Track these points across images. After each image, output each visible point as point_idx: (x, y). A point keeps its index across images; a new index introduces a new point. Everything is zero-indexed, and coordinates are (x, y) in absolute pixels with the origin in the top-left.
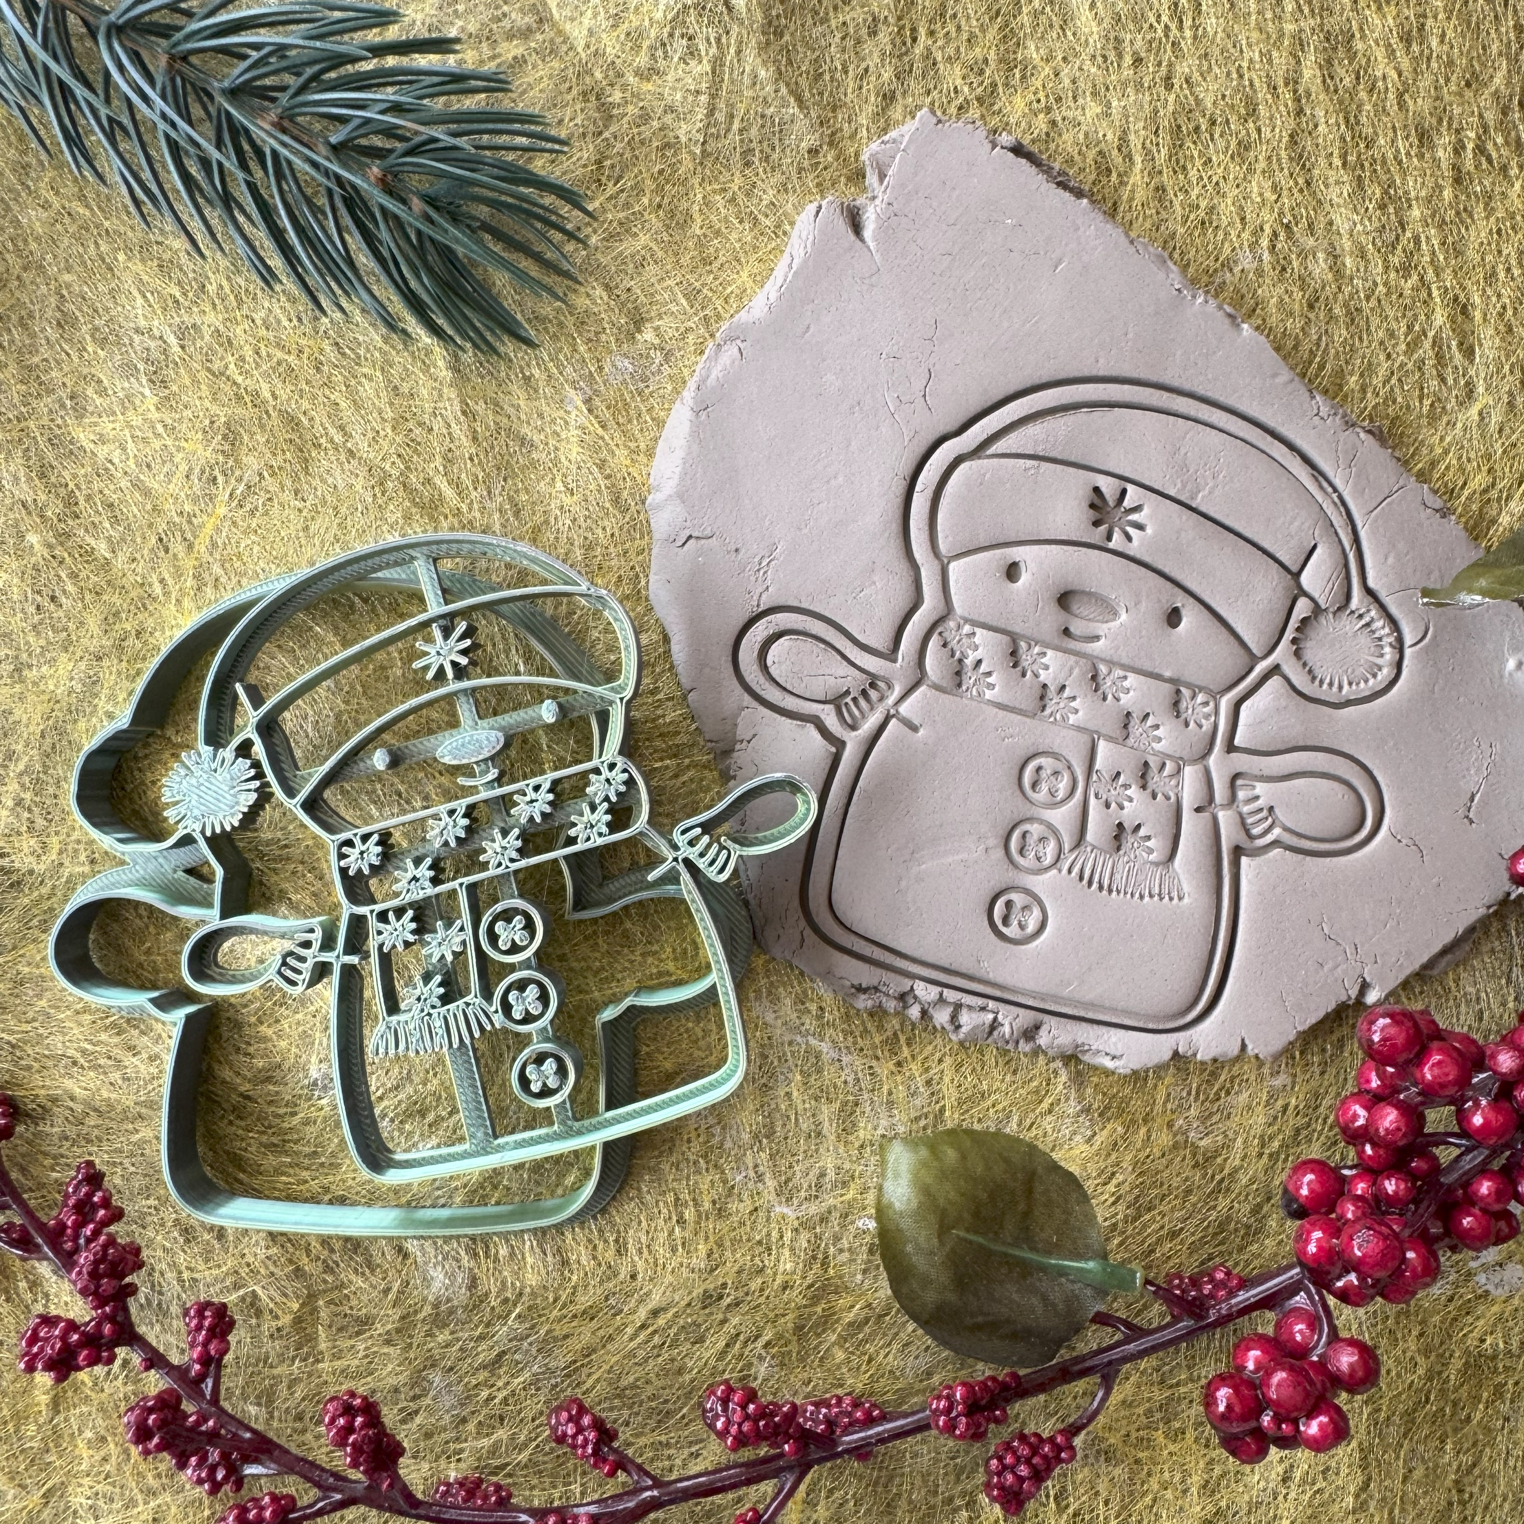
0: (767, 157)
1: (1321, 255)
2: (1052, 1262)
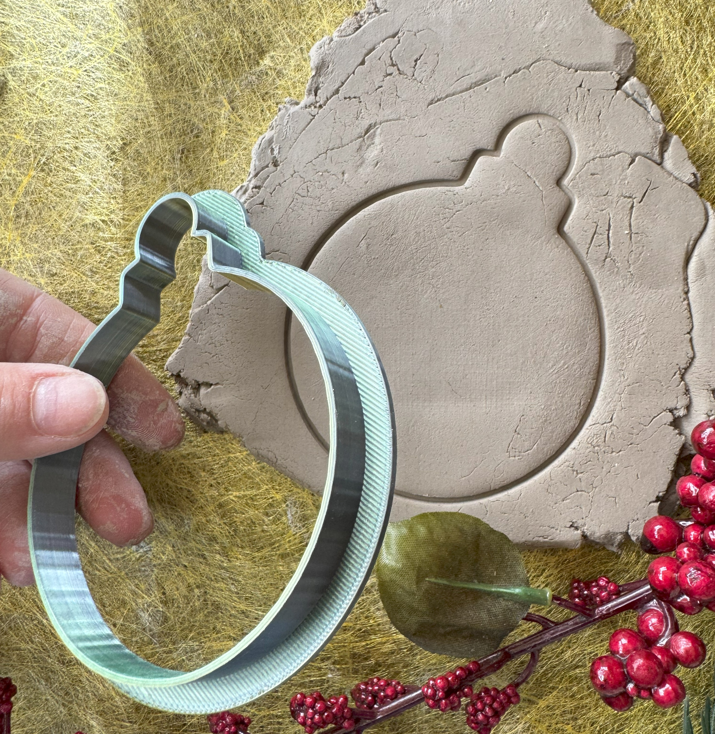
2: (493, 590)
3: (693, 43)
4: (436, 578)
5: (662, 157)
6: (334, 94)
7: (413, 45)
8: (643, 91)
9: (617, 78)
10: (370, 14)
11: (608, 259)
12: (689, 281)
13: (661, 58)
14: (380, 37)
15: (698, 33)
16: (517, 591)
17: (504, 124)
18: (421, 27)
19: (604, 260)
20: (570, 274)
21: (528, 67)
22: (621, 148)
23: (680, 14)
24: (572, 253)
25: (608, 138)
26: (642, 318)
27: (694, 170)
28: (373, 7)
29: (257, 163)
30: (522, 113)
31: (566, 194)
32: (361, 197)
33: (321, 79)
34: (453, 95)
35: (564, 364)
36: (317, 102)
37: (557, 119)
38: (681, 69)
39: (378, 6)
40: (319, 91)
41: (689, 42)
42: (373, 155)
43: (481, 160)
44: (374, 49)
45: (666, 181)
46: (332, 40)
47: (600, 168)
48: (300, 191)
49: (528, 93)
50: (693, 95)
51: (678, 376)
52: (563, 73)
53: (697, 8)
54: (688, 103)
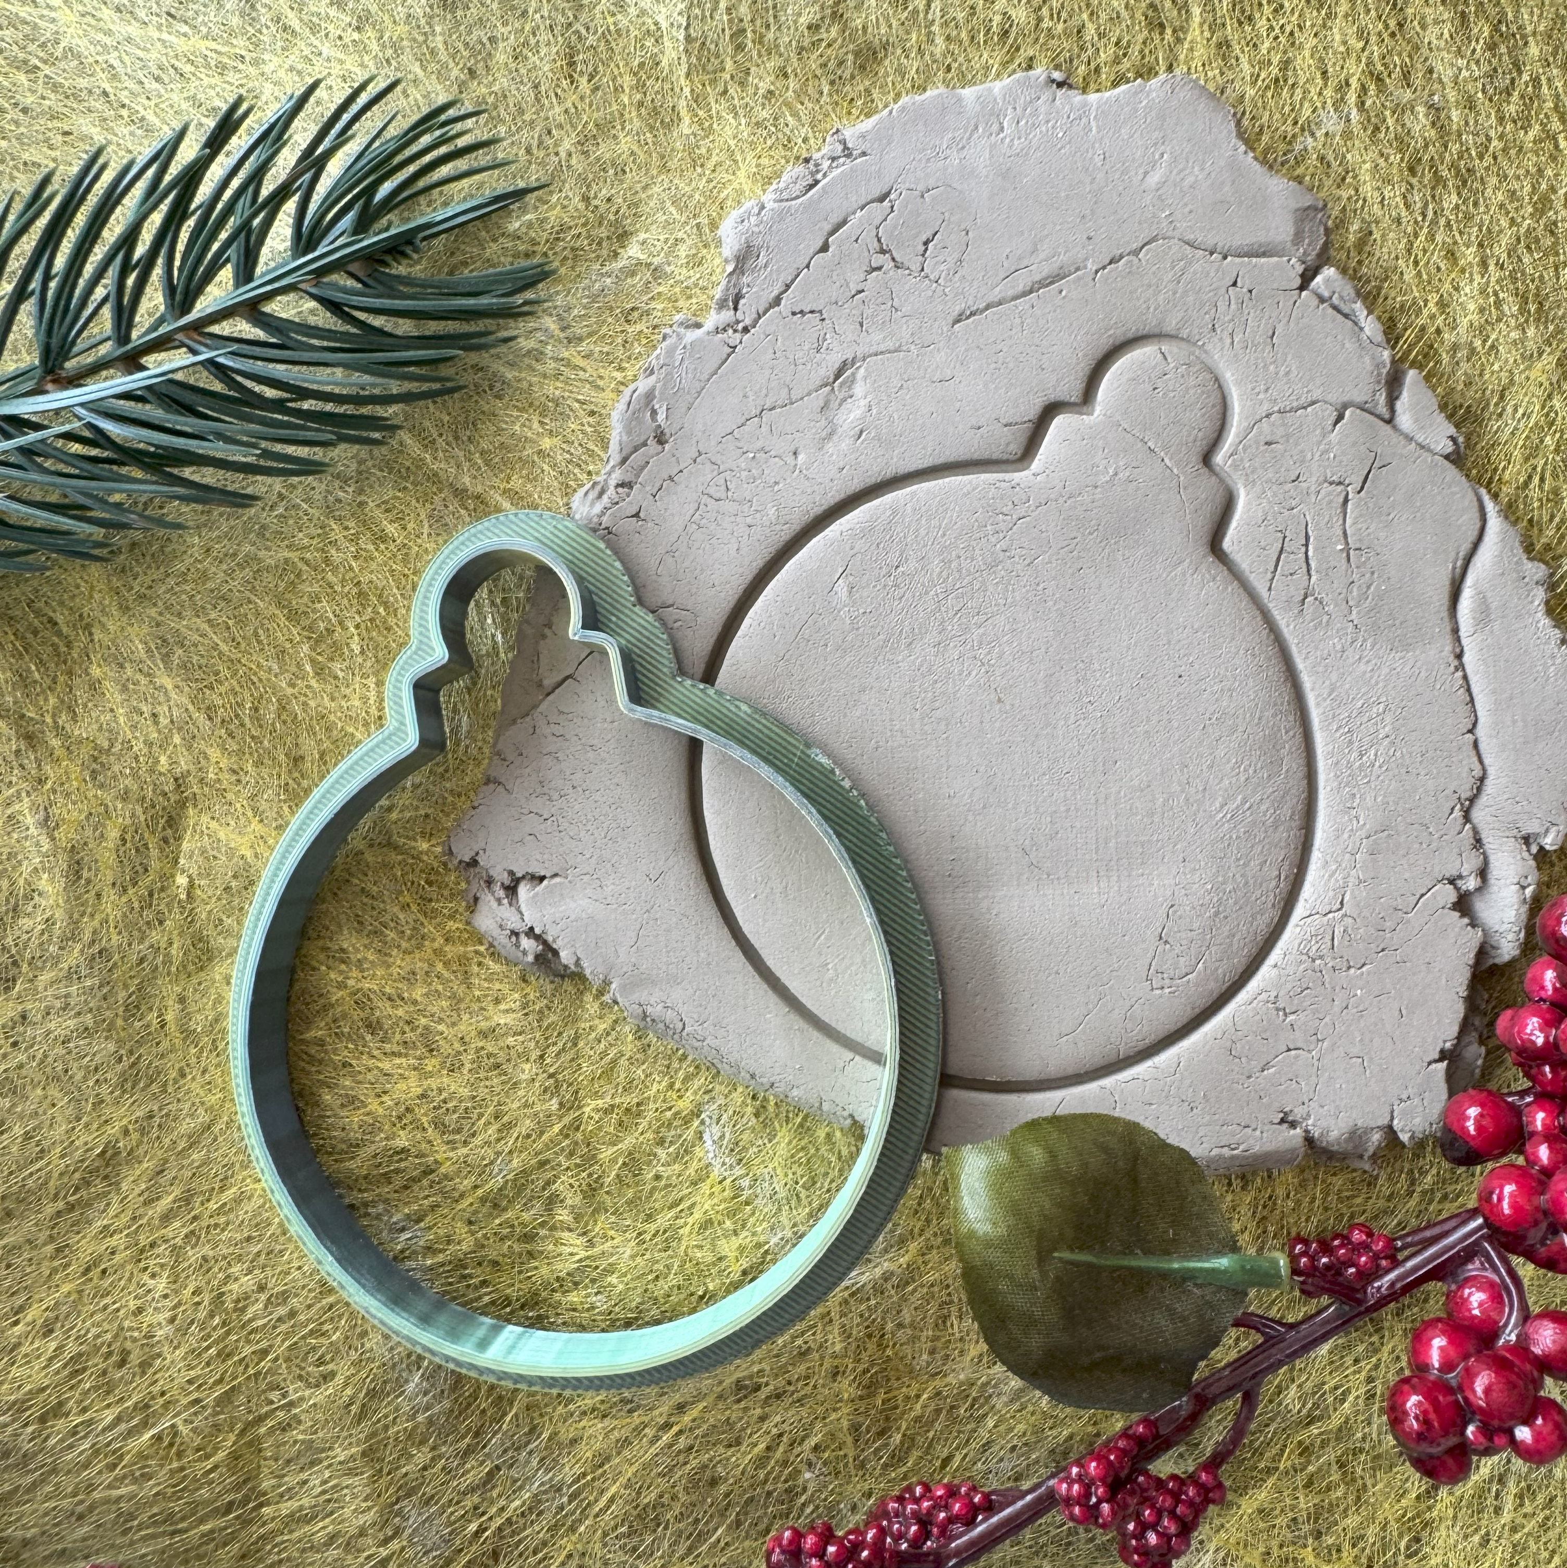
0: (762, 36)
1: (1421, 109)
2: (1176, 1266)
3: (1426, 205)
4: (1072, 1250)
5: (1392, 410)
6: (771, 306)
7: (919, 215)
8: (1348, 290)
9: (1300, 269)
10: (833, 159)
11: (1310, 599)
12: (1462, 633)
13: (1371, 233)
14: (855, 200)
15: (1433, 188)
16: (1223, 1262)
17: (1099, 354)
18: (931, 183)
19: (1303, 602)
20: (1241, 630)
21: (1136, 252)
22: (1316, 395)
23: (1399, 156)
24: (1241, 591)
25: (1292, 376)
26: (1382, 706)
27: (1452, 430)
28: (840, 147)
29: (625, 438)
30: (1130, 335)
31: (1222, 481)
32: (834, 496)
33: (745, 280)
34: (1000, 303)
35: (1244, 801)
36: (738, 322)
37: (1195, 344)
38: (1409, 251)
39: (850, 145)
40: (742, 302)
41: (1419, 205)
42: (852, 416)
43: (1059, 423)
44: (844, 222)
45: (1405, 451)
46: (763, 207)
47: (1280, 432)
48: (711, 490)
49: (1138, 299)
50: (1433, 298)
51: (1457, 813)
52: (1201, 263)
53: (1426, 146)
54: (1425, 312)
